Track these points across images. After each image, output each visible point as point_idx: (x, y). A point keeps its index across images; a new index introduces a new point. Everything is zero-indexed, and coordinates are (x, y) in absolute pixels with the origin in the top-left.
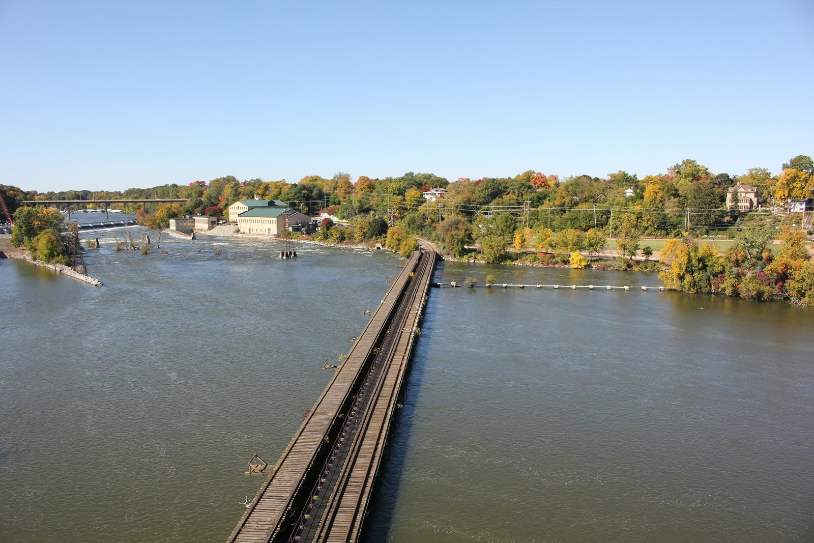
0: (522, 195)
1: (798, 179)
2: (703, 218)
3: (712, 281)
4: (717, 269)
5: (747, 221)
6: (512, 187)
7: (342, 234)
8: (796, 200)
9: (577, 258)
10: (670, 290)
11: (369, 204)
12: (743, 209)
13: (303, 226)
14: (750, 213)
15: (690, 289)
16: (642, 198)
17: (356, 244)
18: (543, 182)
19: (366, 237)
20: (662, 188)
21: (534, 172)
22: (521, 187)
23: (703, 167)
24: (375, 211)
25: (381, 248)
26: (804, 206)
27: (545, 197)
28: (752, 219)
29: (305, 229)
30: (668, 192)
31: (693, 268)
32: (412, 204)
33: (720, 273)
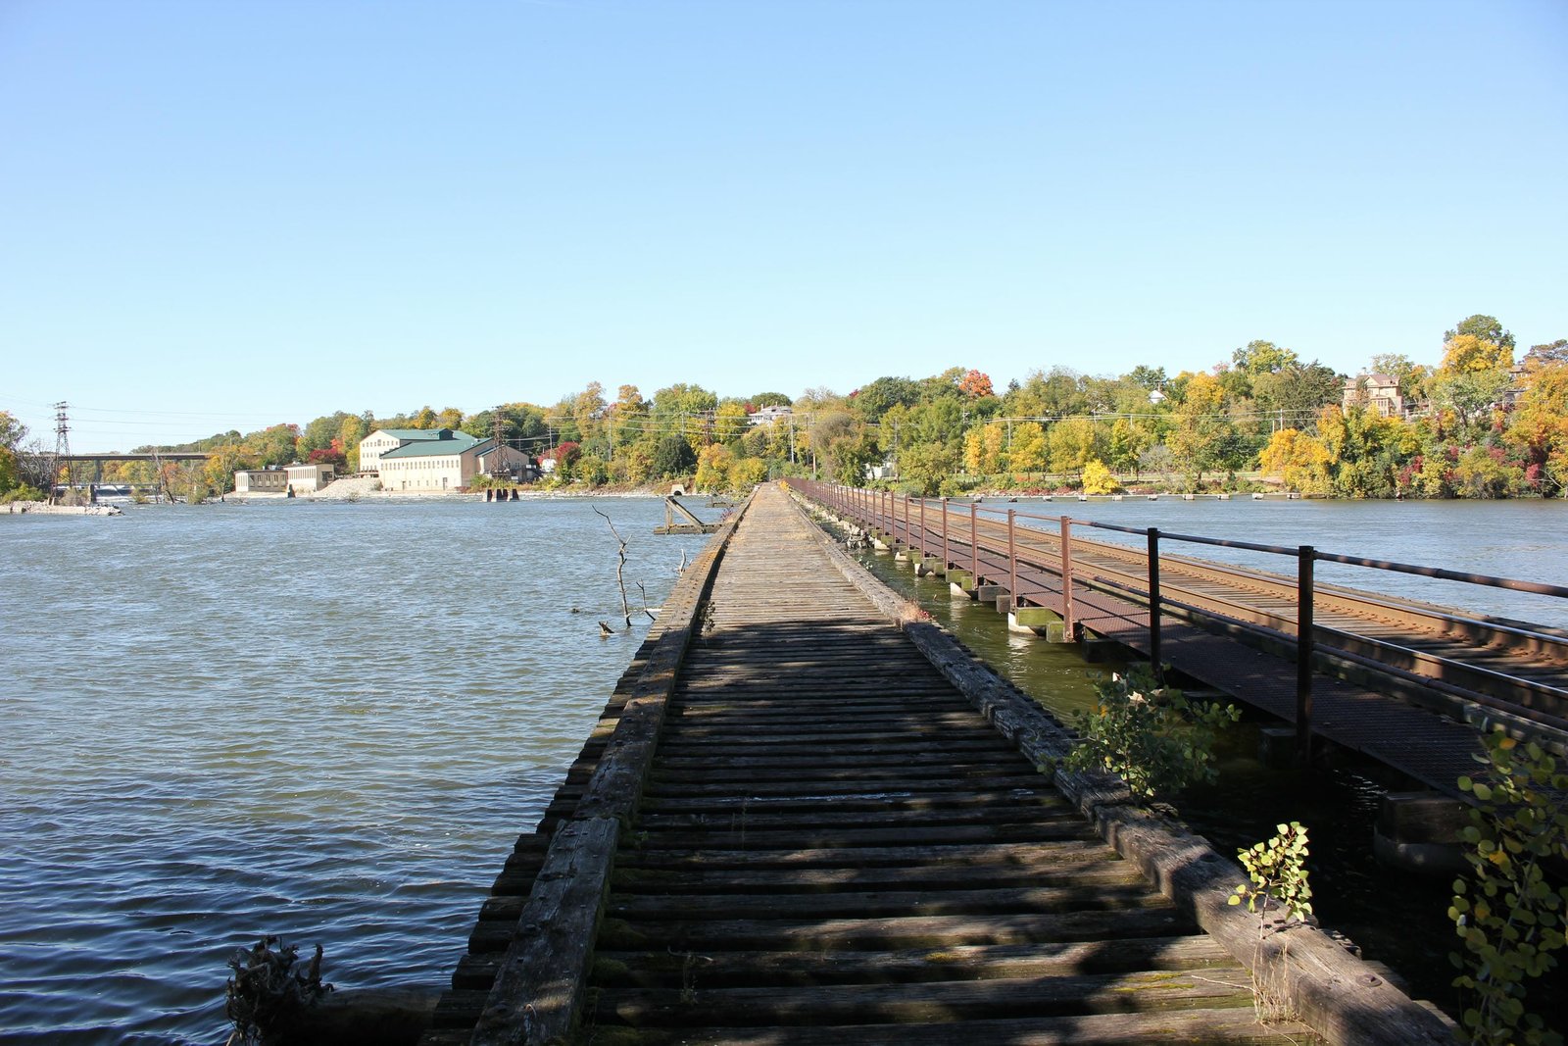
1: (1479, 355)
3: (1397, 473)
4: (1402, 449)
6: (926, 393)
7: (601, 471)
9: (1097, 474)
11: (640, 436)
13: (514, 473)
15: (1353, 491)
17: (631, 490)
18: (983, 388)
19: (649, 475)
20: (1221, 381)
21: (963, 369)
22: (944, 392)
23: (1287, 352)
25: (684, 493)
29: (516, 478)
30: (1233, 389)
31: (1355, 450)
33: (1410, 455)
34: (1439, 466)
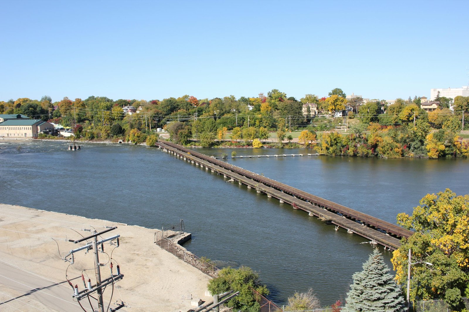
0: (189, 109)
1: (339, 100)
2: (296, 120)
3: (342, 149)
4: (344, 143)
5: (315, 122)
6: (182, 105)
7: (92, 134)
8: (338, 110)
9: (256, 143)
10: (321, 155)
11: (85, 116)
12: (311, 116)
13: (50, 131)
14: (316, 118)
16: (259, 110)
17: (103, 141)
18: (195, 102)
19: (108, 136)
20: (270, 105)
21: (188, 96)
22: (187, 105)
23: (284, 93)
24: (90, 121)
25: (122, 142)
26: (341, 114)
27: (202, 111)
28: (317, 121)
30: (273, 107)
31: (333, 144)
32: (118, 115)
33: (345, 145)
34: (353, 149)
